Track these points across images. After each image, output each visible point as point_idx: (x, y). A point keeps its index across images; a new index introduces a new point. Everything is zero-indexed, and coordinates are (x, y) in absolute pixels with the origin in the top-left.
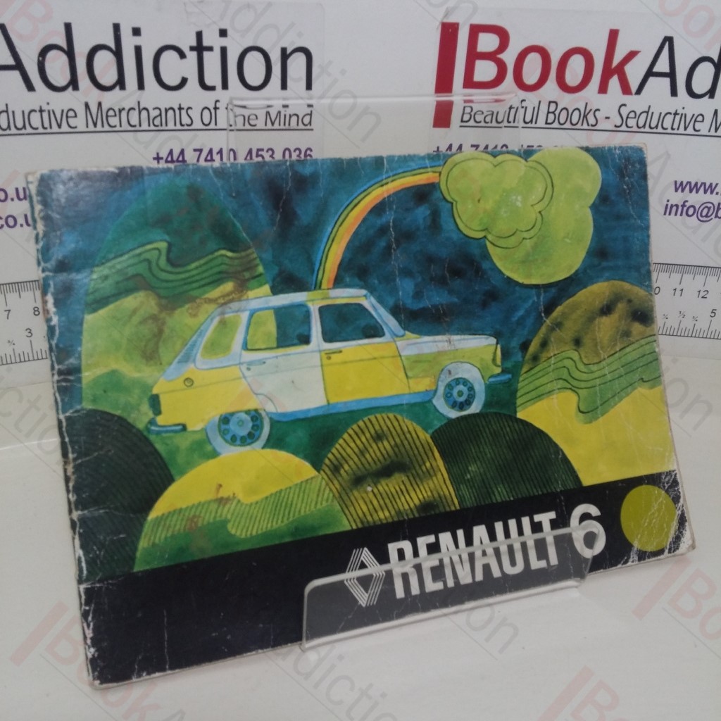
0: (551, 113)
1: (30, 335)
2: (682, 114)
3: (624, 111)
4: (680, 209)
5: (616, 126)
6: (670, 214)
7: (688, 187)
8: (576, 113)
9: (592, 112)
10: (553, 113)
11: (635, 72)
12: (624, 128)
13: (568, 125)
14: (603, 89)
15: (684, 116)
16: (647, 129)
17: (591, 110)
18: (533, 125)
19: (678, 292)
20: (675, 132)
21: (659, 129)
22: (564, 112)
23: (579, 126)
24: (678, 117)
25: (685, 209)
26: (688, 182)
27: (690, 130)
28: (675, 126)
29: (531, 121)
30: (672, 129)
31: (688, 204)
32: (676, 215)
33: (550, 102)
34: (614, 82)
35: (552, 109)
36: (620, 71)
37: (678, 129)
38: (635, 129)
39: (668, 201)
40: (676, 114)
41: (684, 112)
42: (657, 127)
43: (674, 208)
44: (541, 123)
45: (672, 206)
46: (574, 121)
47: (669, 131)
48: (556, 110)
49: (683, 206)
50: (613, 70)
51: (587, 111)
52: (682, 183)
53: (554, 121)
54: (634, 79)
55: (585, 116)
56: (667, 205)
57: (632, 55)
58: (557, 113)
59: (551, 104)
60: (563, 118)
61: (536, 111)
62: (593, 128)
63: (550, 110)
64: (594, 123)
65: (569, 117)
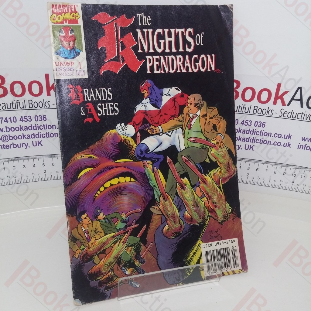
2: (305, 114)
3: (283, 111)
4: (304, 147)
5: (279, 116)
6: (300, 148)
7: (307, 139)
8: (265, 111)
9: (270, 111)
10: (256, 110)
11: (287, 98)
12: (282, 117)
13: (261, 114)
14: (275, 103)
15: (305, 115)
16: (291, 118)
18: (248, 113)
19: (303, 177)
20: (302, 120)
21: (296, 119)
22: (260, 110)
23: (265, 115)
24: (303, 115)
25: (306, 147)
26: (307, 138)
27: (308, 120)
28: (302, 118)
29: (248, 112)
30: (301, 119)
31: (307, 146)
32: (302, 149)
33: (255, 106)
34: (279, 101)
36: (281, 97)
37: (303, 119)
38: (287, 118)
39: (299, 144)
40: (302, 114)
41: (306, 113)
42: (295, 118)
43: (302, 147)
44: (251, 112)
45: (301, 146)
46: (264, 113)
47: (300, 119)
48: (257, 109)
49: (305, 146)
50: (279, 97)
52: (305, 138)
53: (256, 113)
54: (287, 100)
55: (268, 112)
56: (299, 145)
57: (286, 92)
58: (257, 110)
59: (255, 107)
60: (259, 112)
61: (249, 109)
62: (271, 116)
63: (255, 109)
64: (271, 114)
65: (262, 111)
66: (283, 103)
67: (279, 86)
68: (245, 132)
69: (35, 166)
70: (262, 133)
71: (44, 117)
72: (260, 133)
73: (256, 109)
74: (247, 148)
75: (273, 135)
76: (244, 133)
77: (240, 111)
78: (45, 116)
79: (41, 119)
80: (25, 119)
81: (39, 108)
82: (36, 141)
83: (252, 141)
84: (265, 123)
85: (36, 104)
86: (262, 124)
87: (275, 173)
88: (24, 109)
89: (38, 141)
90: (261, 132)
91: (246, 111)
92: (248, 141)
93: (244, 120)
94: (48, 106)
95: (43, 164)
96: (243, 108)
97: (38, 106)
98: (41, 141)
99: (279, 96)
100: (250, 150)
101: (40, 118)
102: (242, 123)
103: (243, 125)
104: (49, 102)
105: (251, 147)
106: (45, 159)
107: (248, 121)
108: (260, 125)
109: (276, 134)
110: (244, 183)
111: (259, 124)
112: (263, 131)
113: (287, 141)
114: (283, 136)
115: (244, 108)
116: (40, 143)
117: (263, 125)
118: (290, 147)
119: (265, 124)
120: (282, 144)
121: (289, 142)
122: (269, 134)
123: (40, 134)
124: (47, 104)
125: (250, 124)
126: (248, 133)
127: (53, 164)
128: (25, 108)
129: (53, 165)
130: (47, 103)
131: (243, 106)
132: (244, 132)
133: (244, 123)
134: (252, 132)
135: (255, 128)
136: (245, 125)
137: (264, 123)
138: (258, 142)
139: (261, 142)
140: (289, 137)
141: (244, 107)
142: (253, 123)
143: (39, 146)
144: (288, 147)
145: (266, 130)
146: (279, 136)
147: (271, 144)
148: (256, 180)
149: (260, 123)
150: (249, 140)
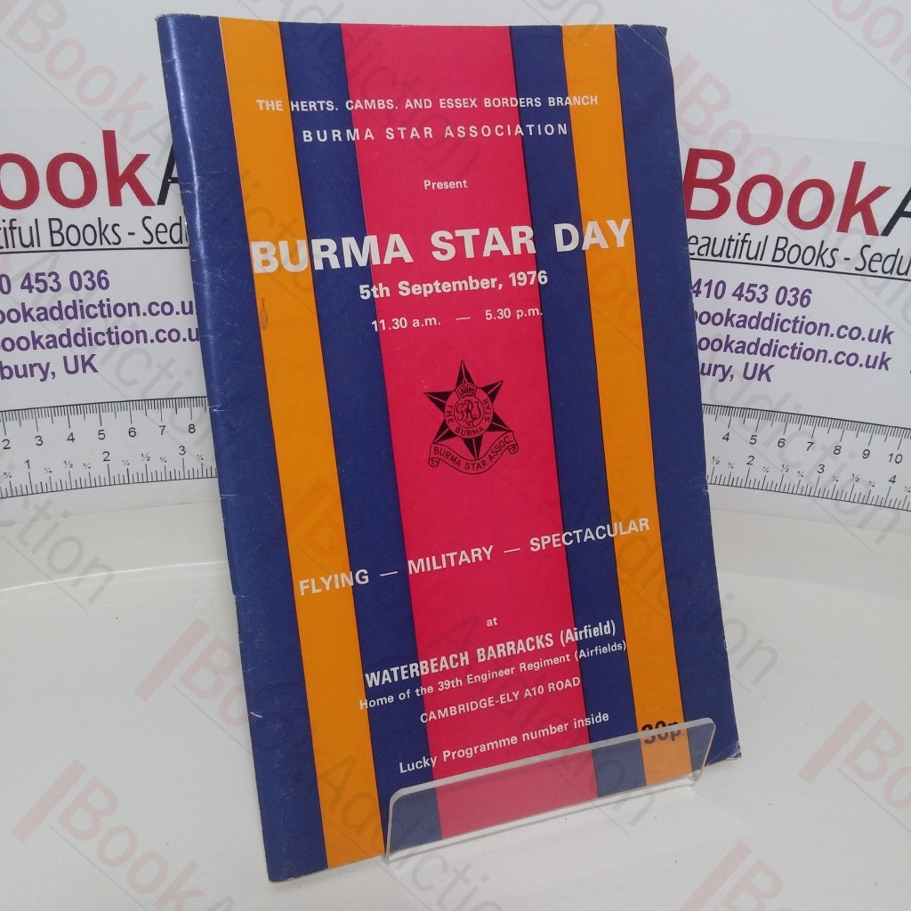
0: (779, 249)
1: (183, 452)
3: (868, 254)
5: (856, 269)
8: (810, 252)
9: (829, 252)
10: (782, 249)
12: (866, 271)
13: (799, 264)
14: (843, 226)
16: (895, 274)
17: (827, 249)
18: (758, 261)
22: (796, 249)
23: (812, 266)
29: (756, 257)
33: (779, 238)
34: (857, 221)
35: (780, 246)
36: (865, 209)
38: (880, 273)
42: (906, 273)
44: (767, 259)
46: (807, 260)
48: (786, 246)
50: (856, 206)
51: (823, 251)
53: (782, 259)
54: (881, 217)
55: (820, 256)
57: (880, 191)
58: (787, 250)
59: (781, 240)
60: (793, 256)
61: (762, 246)
62: (829, 269)
63: (779, 247)
64: (831, 264)
65: (801, 255)
66: (870, 228)
67: (859, 168)
68: (745, 321)
69: (73, 440)
70: (798, 325)
71: (103, 275)
72: (794, 327)
73: (782, 247)
74: (749, 374)
75: (833, 330)
76: (744, 326)
77: (731, 253)
78: (106, 273)
79: (90, 285)
80: (37, 281)
81: (82, 245)
82: (76, 357)
83: (766, 350)
84: (810, 292)
85: (73, 232)
86: (799, 296)
87: (837, 452)
88: (36, 248)
89: (83, 357)
90: (796, 321)
91: (751, 255)
92: (755, 353)
93: (742, 284)
94: (113, 239)
95: (100, 432)
96: (740, 244)
97: (79, 239)
98: (93, 356)
99: (857, 203)
100: (759, 379)
101: (89, 279)
102: (738, 292)
103: (739, 299)
104: (116, 228)
105: (764, 372)
106: (107, 416)
107: (755, 286)
108: (792, 301)
109: (843, 329)
110: (738, 485)
111: (790, 297)
112: (804, 317)
113: (876, 349)
114: (865, 334)
115: (746, 245)
116: (89, 363)
117: (804, 298)
118: (887, 369)
119: (810, 295)
120: (862, 360)
121: (884, 354)
122: (821, 328)
123: (90, 334)
124: (109, 233)
125: (762, 298)
126: (756, 327)
127: (132, 432)
128: (39, 245)
129: (132, 434)
130: (110, 228)
131: (741, 238)
132: (741, 324)
133: (744, 292)
134: (767, 324)
135: (777, 309)
136: (746, 298)
137: (807, 294)
138: (786, 355)
139: (795, 355)
140: (886, 336)
141: (744, 241)
142: (772, 294)
143: (84, 371)
144: (880, 368)
145: (813, 313)
146: (854, 333)
147: (827, 361)
148: (774, 477)
149: (794, 292)
150: (758, 347)
